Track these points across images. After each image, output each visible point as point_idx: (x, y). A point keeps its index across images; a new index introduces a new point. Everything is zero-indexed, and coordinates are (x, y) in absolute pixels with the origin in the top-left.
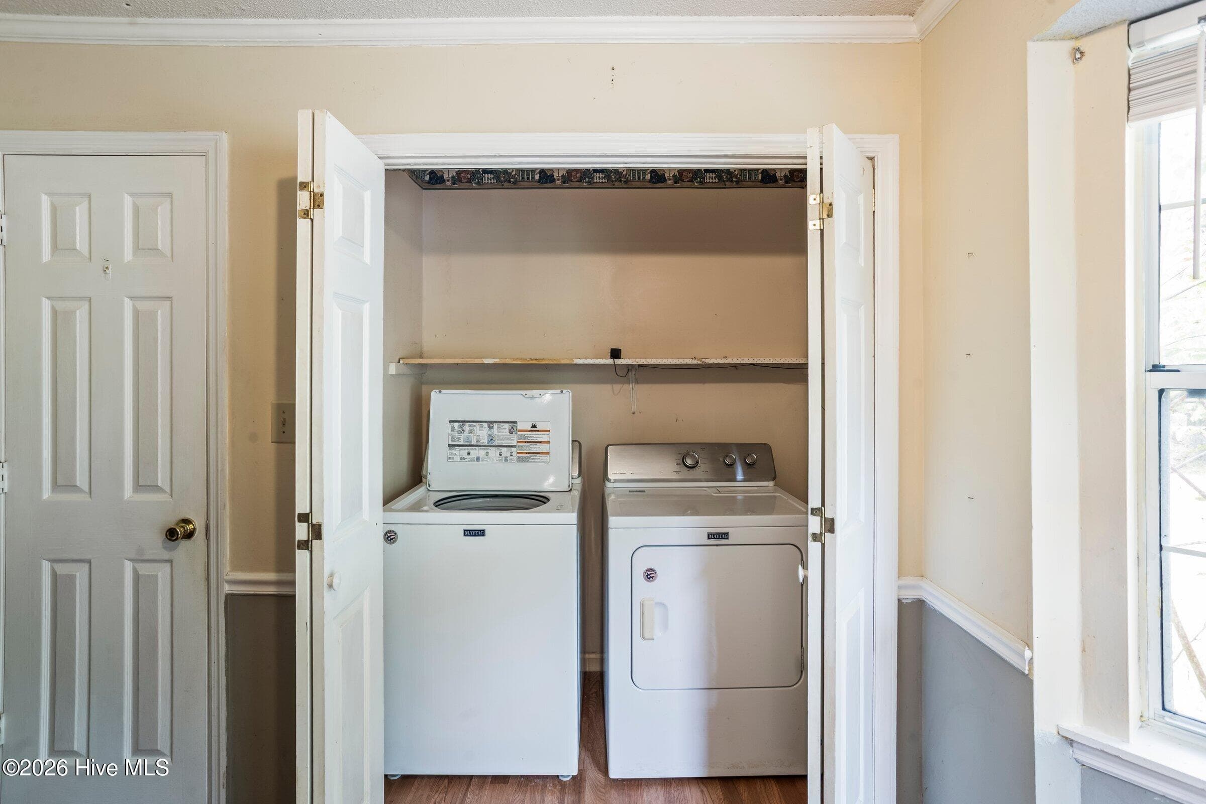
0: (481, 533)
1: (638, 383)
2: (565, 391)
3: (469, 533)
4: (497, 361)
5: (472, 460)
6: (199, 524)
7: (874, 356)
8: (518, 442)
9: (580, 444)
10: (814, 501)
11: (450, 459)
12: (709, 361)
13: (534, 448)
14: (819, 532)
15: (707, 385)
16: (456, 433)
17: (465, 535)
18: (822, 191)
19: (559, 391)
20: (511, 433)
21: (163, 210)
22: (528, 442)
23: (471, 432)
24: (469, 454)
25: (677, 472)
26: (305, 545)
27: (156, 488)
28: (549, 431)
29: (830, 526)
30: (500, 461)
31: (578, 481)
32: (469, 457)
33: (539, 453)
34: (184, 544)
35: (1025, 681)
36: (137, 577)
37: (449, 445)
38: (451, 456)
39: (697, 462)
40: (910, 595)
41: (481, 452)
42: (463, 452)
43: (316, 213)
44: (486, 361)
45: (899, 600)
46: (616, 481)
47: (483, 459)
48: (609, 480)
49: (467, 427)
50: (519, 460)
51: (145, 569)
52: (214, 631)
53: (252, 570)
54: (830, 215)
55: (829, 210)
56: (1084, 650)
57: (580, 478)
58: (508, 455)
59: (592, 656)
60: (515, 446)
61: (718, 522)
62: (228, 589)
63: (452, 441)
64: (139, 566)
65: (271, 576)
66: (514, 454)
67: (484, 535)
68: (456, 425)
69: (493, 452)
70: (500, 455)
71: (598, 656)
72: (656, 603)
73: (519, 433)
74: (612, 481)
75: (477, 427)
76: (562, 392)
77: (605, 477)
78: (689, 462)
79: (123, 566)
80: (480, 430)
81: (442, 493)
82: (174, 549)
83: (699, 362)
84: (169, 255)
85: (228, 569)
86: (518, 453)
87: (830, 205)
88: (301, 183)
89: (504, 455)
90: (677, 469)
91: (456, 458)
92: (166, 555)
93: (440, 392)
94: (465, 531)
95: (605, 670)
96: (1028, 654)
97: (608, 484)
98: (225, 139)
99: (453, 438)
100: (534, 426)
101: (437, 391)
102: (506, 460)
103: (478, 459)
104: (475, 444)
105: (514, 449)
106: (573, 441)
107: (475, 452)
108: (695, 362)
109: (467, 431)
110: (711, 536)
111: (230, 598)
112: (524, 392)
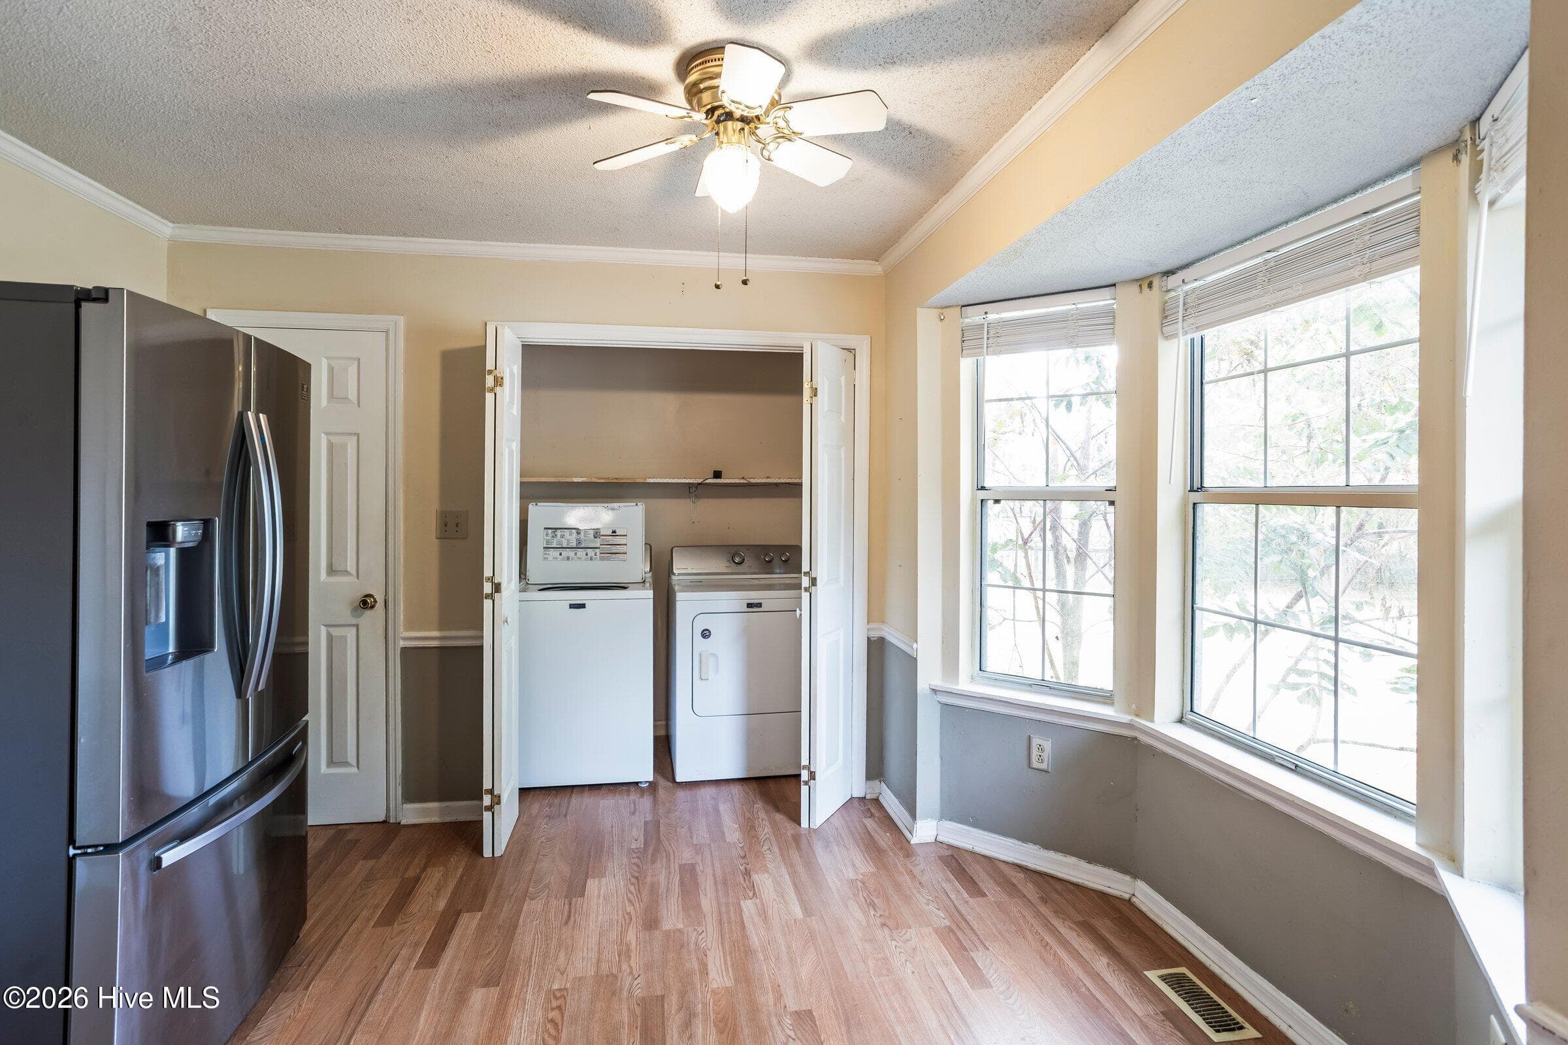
0: (582, 606)
1: (697, 498)
2: (639, 504)
3: (572, 606)
4: (584, 479)
5: (563, 560)
6: (380, 598)
7: (854, 480)
8: (601, 545)
9: (651, 546)
10: (805, 567)
11: (545, 558)
12: (753, 481)
13: (614, 549)
14: (808, 586)
15: (752, 499)
16: (549, 538)
17: (570, 608)
18: (811, 381)
19: (634, 504)
20: (595, 537)
21: (353, 369)
22: (609, 545)
23: (562, 536)
24: (561, 554)
25: (728, 567)
26: (490, 596)
27: (346, 573)
28: (626, 536)
29: (814, 582)
30: (587, 560)
31: (650, 575)
32: (560, 557)
33: (618, 553)
34: (368, 613)
35: (913, 661)
36: (330, 638)
37: (544, 548)
38: (545, 556)
39: (744, 560)
40: (875, 634)
41: (571, 553)
42: (556, 553)
43: (498, 389)
44: (575, 480)
45: (868, 638)
46: (679, 574)
47: (572, 558)
48: (674, 574)
49: (559, 533)
50: (602, 559)
51: (336, 632)
52: (391, 674)
53: (420, 630)
54: (815, 395)
55: (815, 392)
56: (943, 642)
57: (651, 573)
58: (593, 555)
59: (660, 723)
60: (599, 548)
61: (754, 596)
62: (402, 644)
63: (546, 544)
64: (332, 630)
65: (436, 634)
66: (598, 554)
67: (585, 608)
68: (550, 531)
69: (581, 553)
70: (587, 555)
71: (663, 723)
72: (710, 654)
73: (602, 537)
74: (677, 574)
75: (567, 533)
76: (637, 504)
77: (670, 572)
78: (737, 560)
79: (320, 631)
80: (570, 535)
81: (538, 586)
82: (360, 616)
83: (745, 482)
84: (356, 402)
85: (402, 630)
86: (601, 553)
87: (816, 389)
88: (489, 370)
89: (589, 555)
90: (728, 564)
91: (550, 558)
92: (354, 621)
93: (536, 504)
94: (570, 605)
95: (672, 733)
96: (915, 646)
97: (673, 577)
98: (401, 321)
99: (547, 542)
100: (614, 532)
101: (534, 504)
102: (591, 559)
103: (568, 558)
104: (565, 546)
105: (598, 550)
106: (645, 544)
107: (565, 553)
108: (742, 481)
109: (559, 536)
110: (750, 605)
111: (404, 650)
112: (606, 505)
